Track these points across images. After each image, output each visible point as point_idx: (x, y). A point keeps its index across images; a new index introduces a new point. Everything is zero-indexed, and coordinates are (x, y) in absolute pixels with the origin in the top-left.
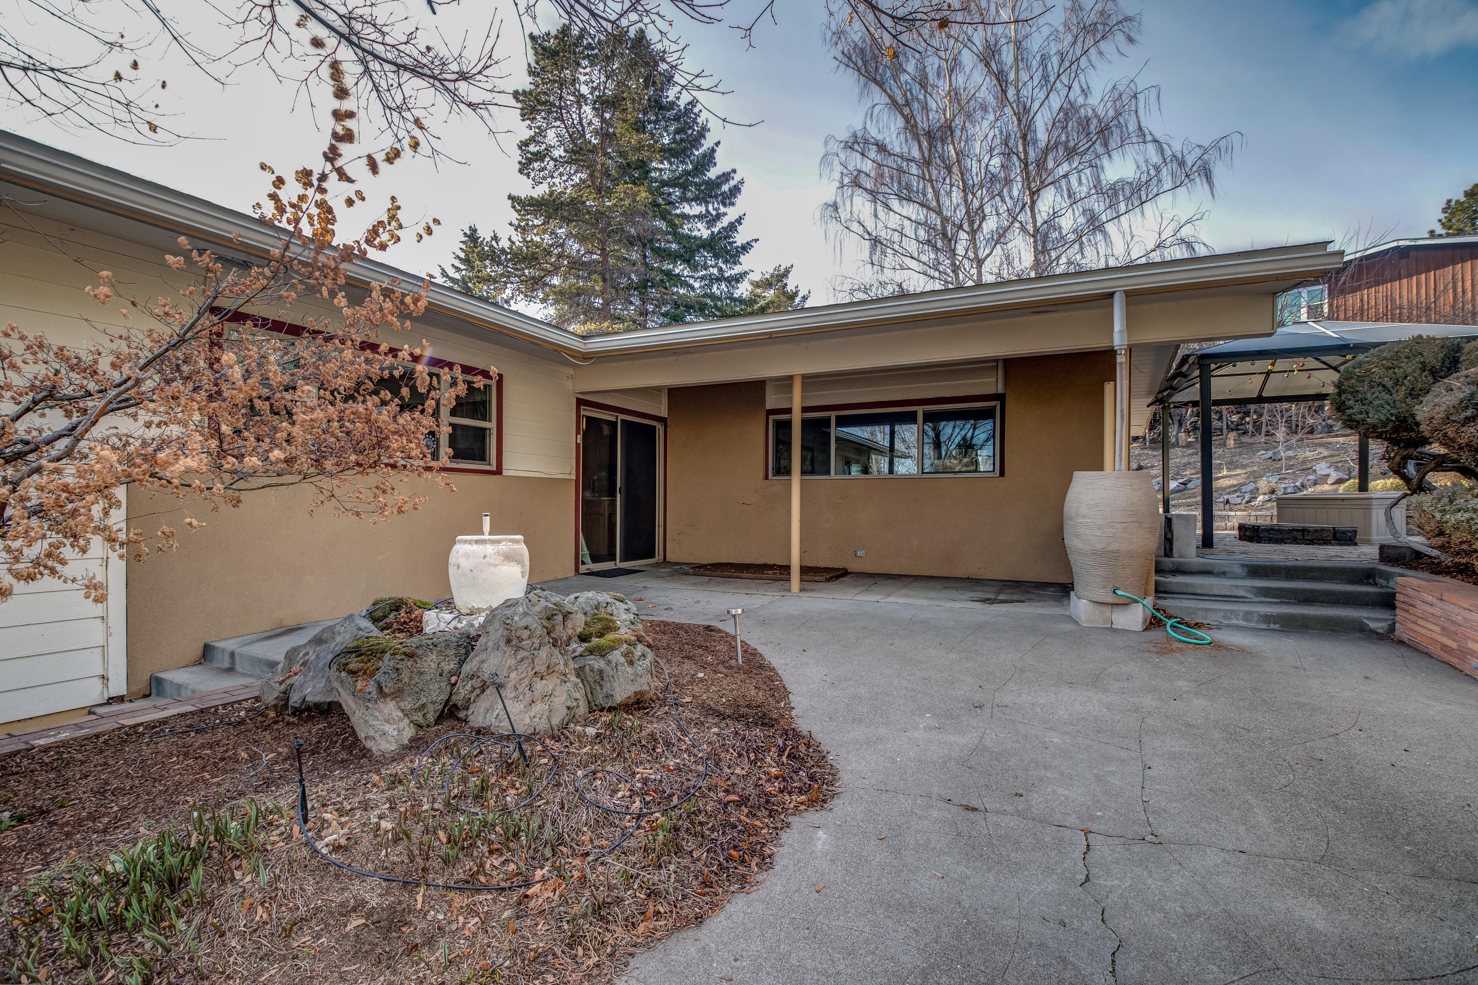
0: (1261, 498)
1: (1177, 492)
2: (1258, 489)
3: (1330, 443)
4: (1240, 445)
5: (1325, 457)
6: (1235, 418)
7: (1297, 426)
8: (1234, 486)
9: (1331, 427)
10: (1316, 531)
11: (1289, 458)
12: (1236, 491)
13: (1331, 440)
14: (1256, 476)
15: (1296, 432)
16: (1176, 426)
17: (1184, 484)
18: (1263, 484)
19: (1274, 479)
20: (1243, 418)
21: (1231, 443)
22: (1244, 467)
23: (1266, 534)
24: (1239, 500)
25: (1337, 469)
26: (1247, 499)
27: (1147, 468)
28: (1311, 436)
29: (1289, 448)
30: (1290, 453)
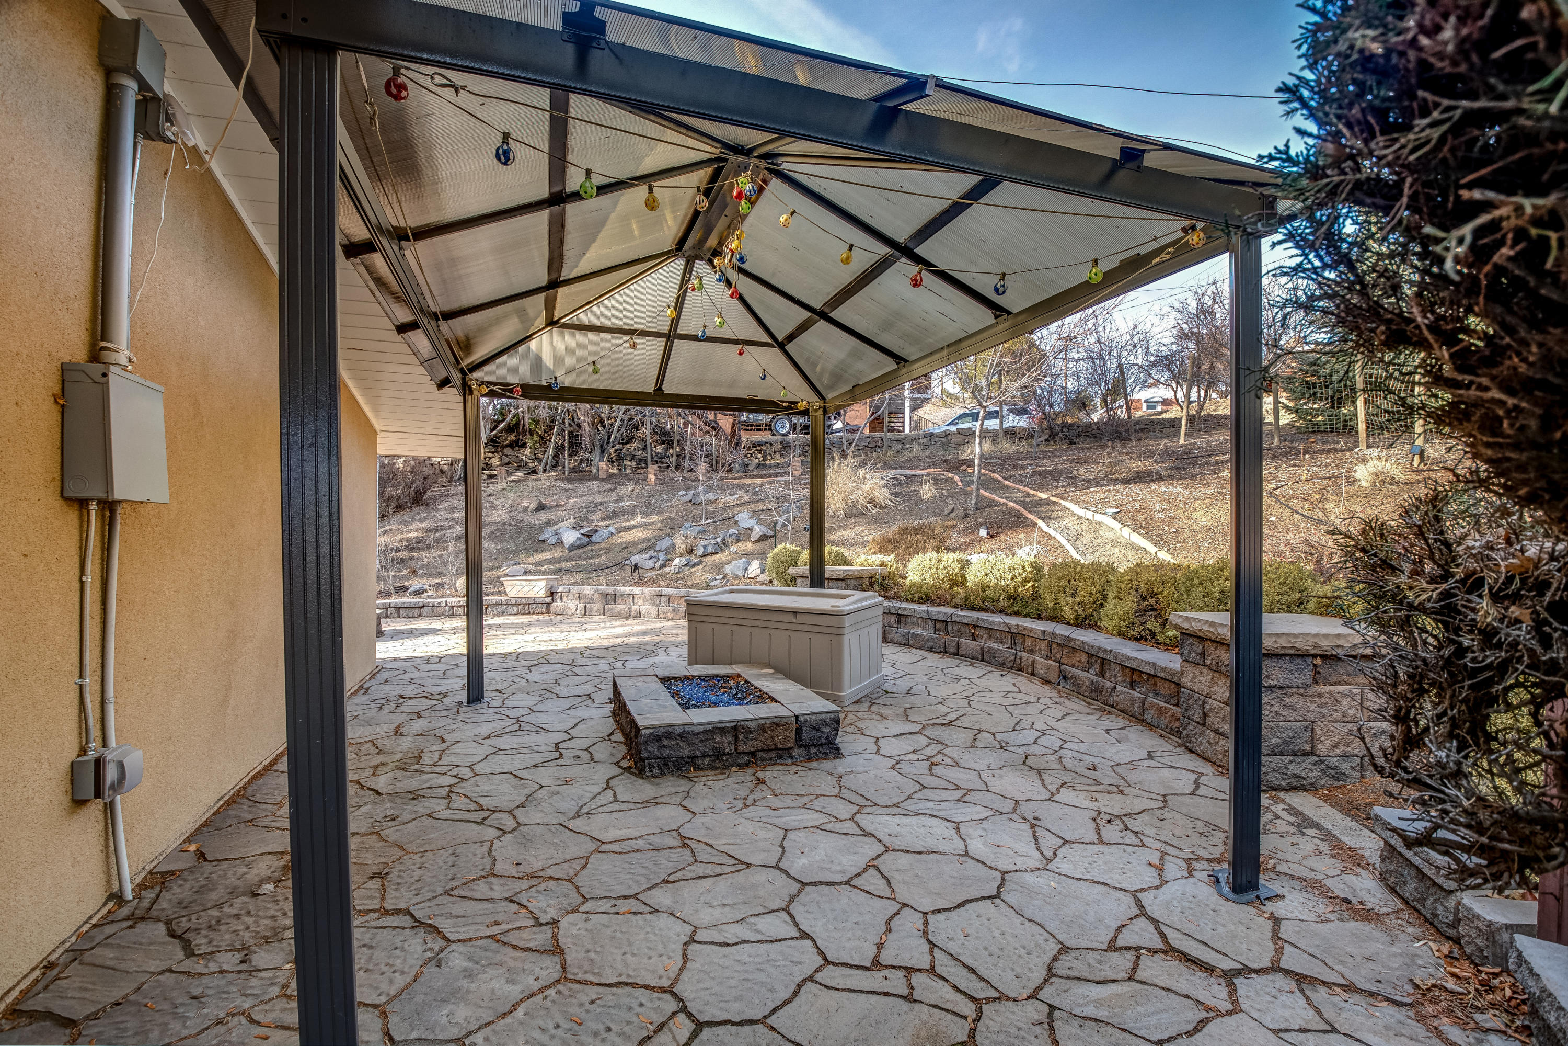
0: (677, 561)
1: (579, 547)
2: (674, 547)
3: (749, 485)
4: (662, 482)
5: (745, 503)
6: (660, 449)
7: (717, 462)
8: (648, 540)
9: (747, 466)
10: (762, 729)
11: (709, 503)
12: (649, 548)
13: (749, 481)
14: (671, 527)
15: (716, 470)
16: (598, 453)
17: (589, 536)
18: (679, 541)
19: (693, 533)
20: (666, 450)
21: (652, 477)
22: (661, 511)
23: (654, 749)
24: (650, 563)
25: (760, 522)
26: (661, 562)
27: (551, 508)
28: (730, 475)
29: (709, 489)
30: (711, 496)
